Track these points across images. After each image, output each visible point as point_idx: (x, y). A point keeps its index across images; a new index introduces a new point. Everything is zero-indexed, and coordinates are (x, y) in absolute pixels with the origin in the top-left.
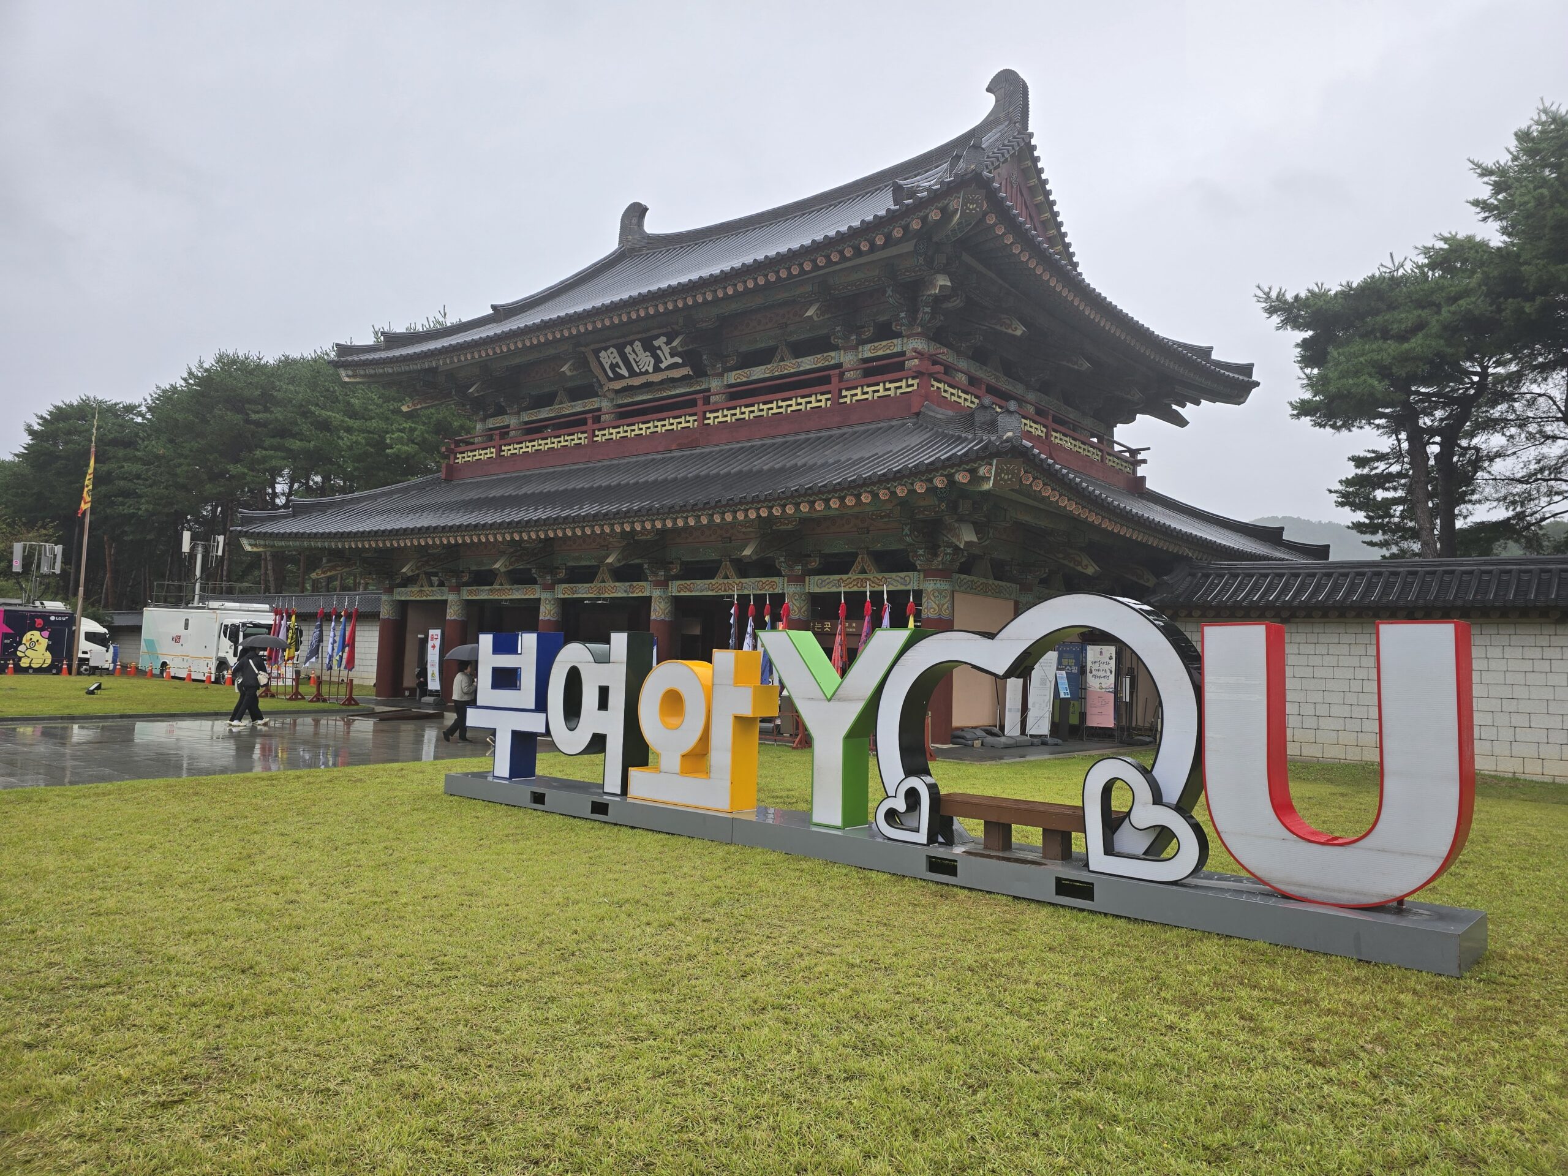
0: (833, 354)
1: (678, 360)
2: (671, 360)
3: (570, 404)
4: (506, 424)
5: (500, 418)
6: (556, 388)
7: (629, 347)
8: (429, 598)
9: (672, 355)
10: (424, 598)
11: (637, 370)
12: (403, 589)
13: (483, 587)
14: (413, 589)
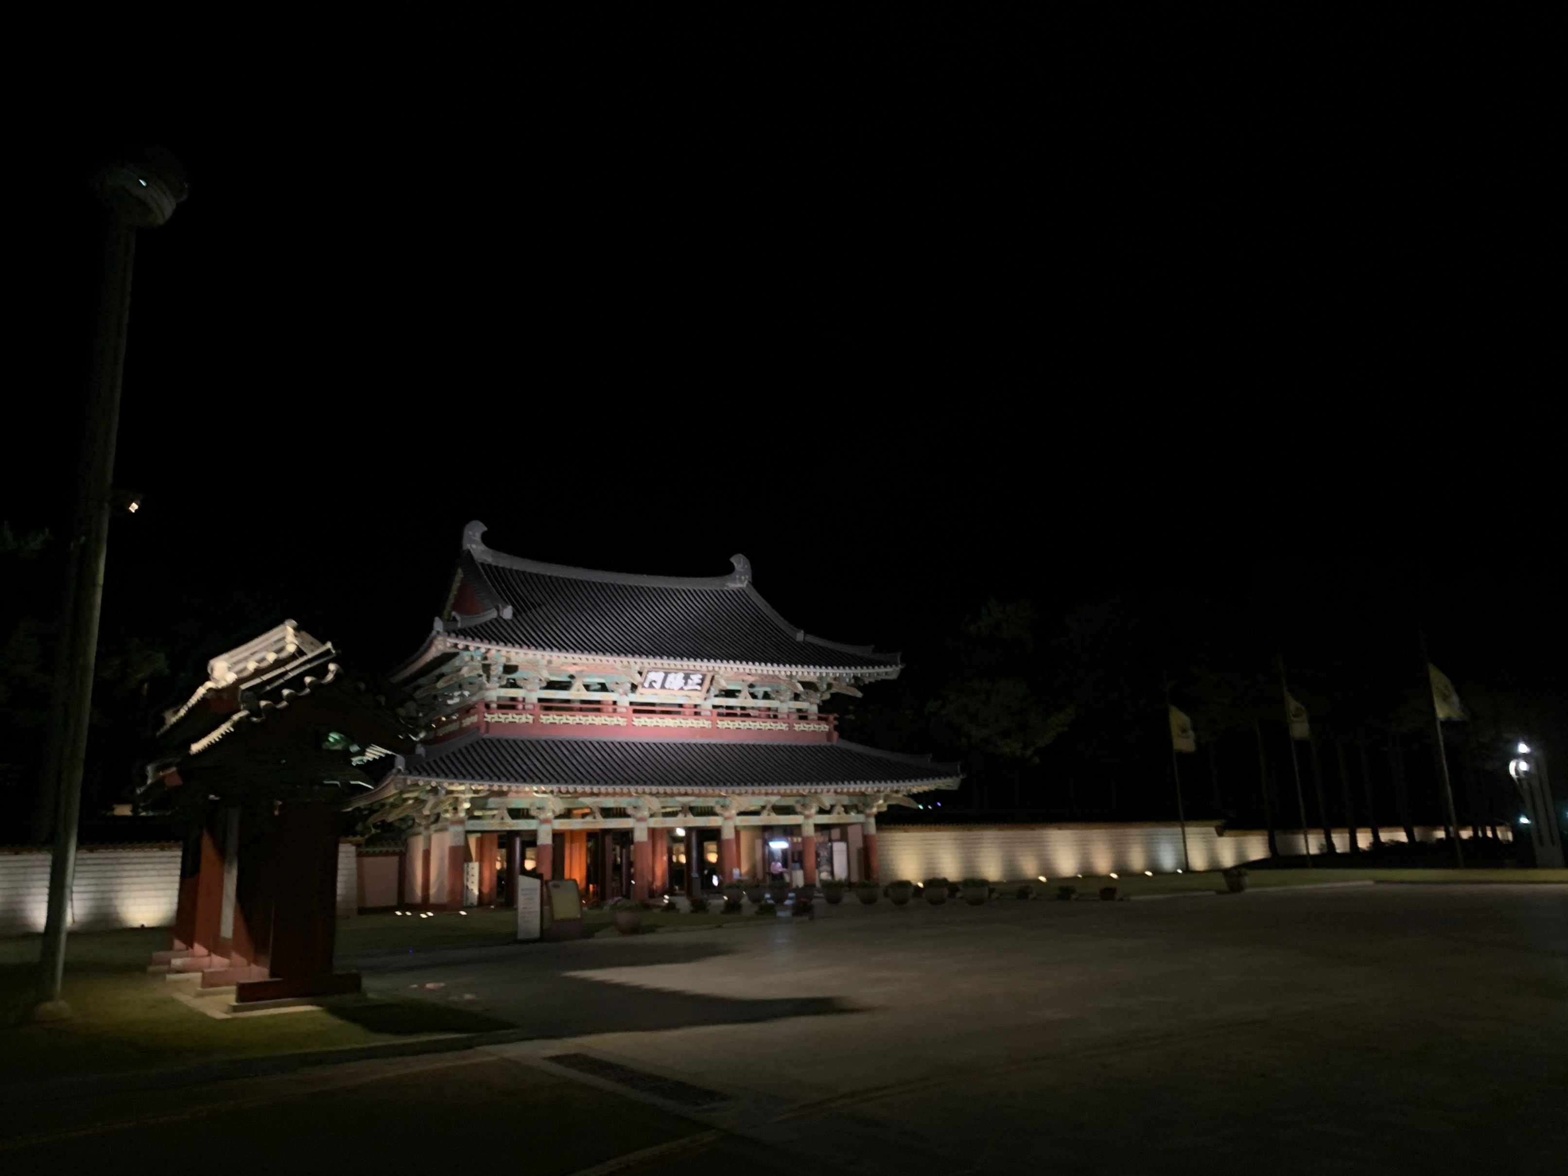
0: (774, 702)
1: (699, 688)
2: (694, 687)
3: (587, 693)
4: (520, 696)
5: (513, 690)
6: (574, 679)
7: (674, 675)
8: (512, 828)
9: (697, 684)
10: (507, 828)
11: (667, 686)
12: (478, 822)
13: (576, 820)
14: (492, 821)
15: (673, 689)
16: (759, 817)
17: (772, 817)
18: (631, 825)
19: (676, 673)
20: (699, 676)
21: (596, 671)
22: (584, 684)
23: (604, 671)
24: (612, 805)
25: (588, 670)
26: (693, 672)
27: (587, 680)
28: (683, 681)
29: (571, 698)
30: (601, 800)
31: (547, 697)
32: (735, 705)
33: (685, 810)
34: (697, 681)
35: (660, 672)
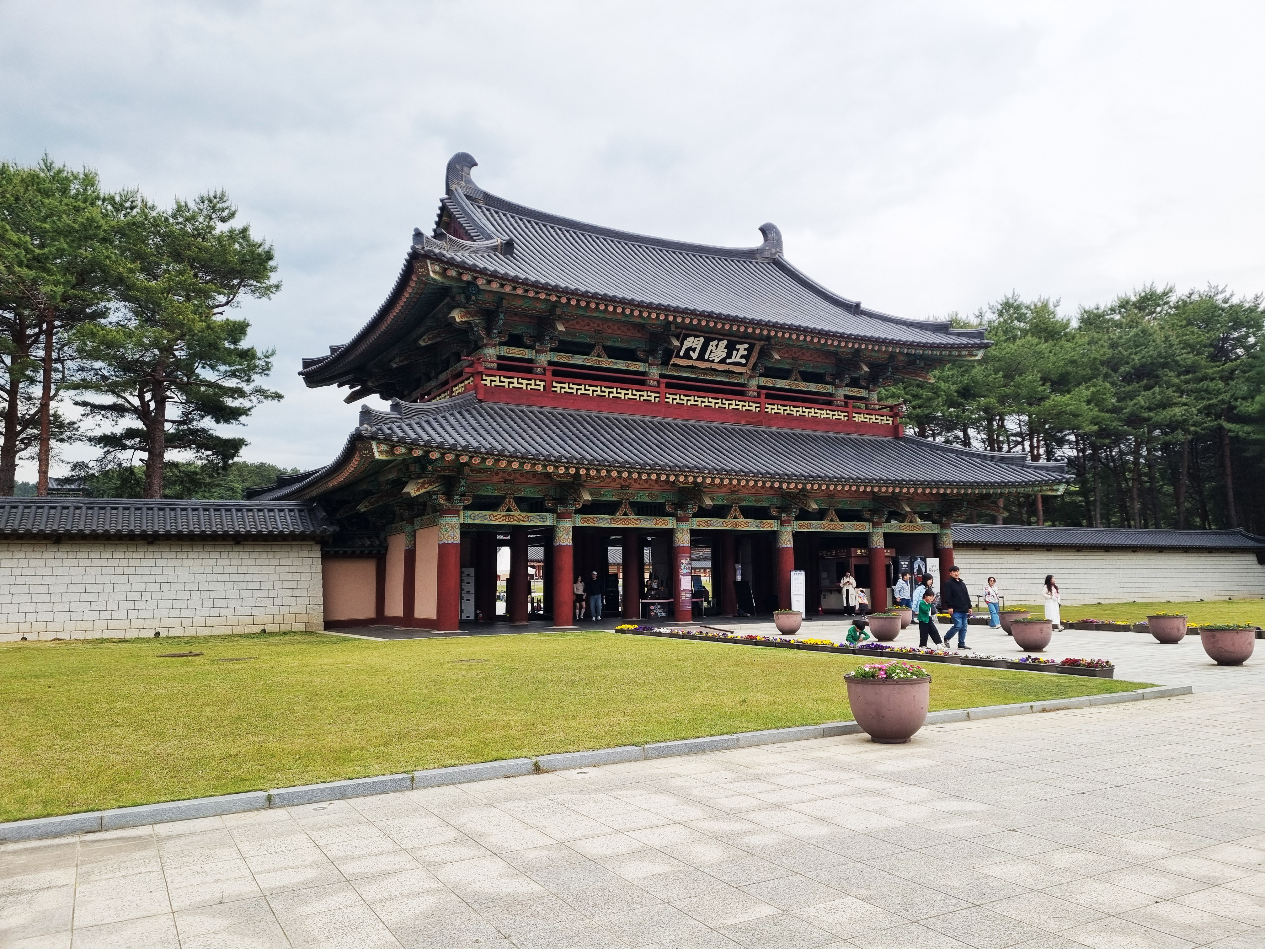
0: (828, 386)
1: (743, 361)
2: (738, 360)
3: (610, 360)
4: (526, 357)
5: (517, 349)
6: (593, 341)
7: (716, 342)
8: (522, 523)
9: (742, 357)
10: (515, 523)
11: (706, 357)
12: (477, 512)
13: (603, 516)
14: (495, 513)
15: (713, 361)
16: (821, 522)
17: (836, 523)
18: (670, 526)
19: (720, 340)
20: (746, 346)
21: (619, 332)
22: (605, 348)
23: (629, 334)
24: (646, 499)
25: (610, 331)
26: (740, 340)
27: (609, 343)
28: (726, 350)
29: (590, 364)
30: (634, 492)
31: (561, 361)
32: (783, 386)
33: (735, 509)
34: (743, 352)
35: (699, 336)
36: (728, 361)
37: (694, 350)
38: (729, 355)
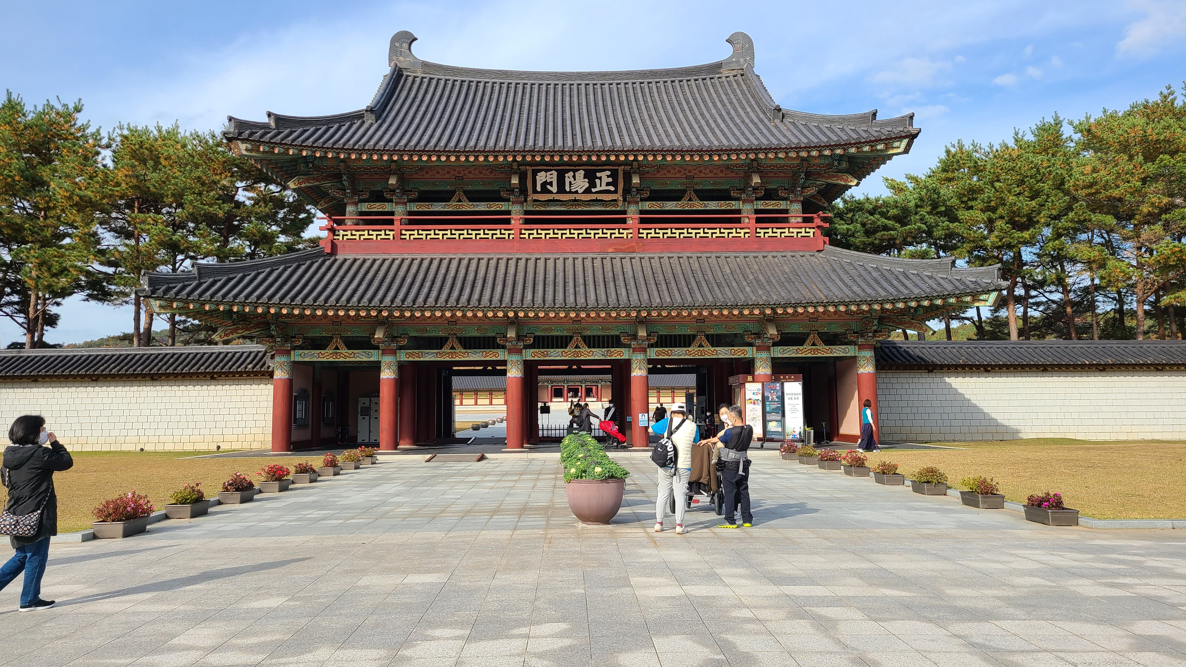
0: (733, 202)
1: (612, 188)
2: (603, 187)
3: (470, 204)
4: (386, 210)
5: (378, 204)
6: (453, 188)
7: (571, 174)
8: (348, 359)
9: (608, 184)
10: (342, 359)
11: (568, 189)
12: (306, 352)
13: (428, 351)
14: (323, 352)
15: (577, 192)
16: (686, 349)
17: (706, 349)
18: (501, 358)
19: (575, 171)
20: (609, 173)
21: (481, 176)
22: (466, 192)
23: (492, 176)
24: (475, 334)
25: (471, 176)
26: (599, 168)
27: (470, 188)
28: (587, 180)
29: (450, 209)
30: (461, 327)
31: (421, 209)
32: (674, 208)
33: (577, 339)
34: (606, 180)
35: (551, 170)
36: (594, 190)
37: (551, 184)
38: (593, 184)
